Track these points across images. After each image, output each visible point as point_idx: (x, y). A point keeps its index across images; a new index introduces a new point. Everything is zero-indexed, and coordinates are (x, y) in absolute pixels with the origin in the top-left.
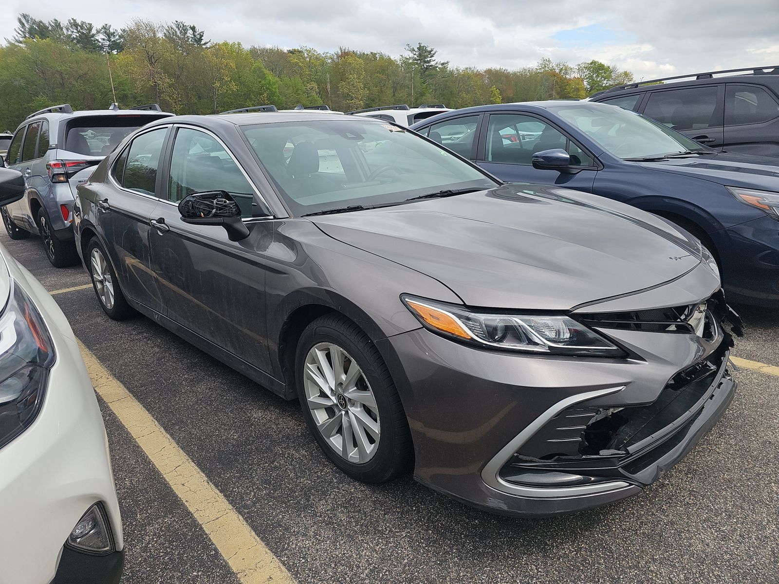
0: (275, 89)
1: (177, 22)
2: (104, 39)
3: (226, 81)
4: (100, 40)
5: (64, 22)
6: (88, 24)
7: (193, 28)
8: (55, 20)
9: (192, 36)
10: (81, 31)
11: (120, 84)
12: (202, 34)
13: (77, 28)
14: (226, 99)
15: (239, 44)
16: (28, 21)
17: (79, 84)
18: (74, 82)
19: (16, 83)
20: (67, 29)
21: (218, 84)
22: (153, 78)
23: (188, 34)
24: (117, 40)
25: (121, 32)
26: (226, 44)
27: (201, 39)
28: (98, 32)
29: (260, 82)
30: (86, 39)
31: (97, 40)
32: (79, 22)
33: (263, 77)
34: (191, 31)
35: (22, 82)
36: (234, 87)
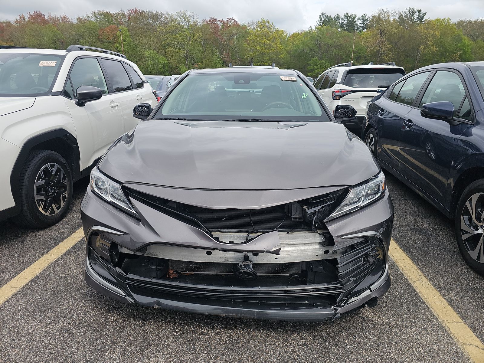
0: (468, 49)
1: (409, 8)
2: (361, 23)
3: (430, 45)
4: (358, 24)
5: (342, 15)
6: (354, 15)
7: (419, 11)
8: (338, 15)
9: (418, 16)
10: (349, 19)
11: (360, 49)
12: (425, 14)
13: (348, 18)
14: (425, 58)
15: (449, 19)
16: (323, 17)
17: (336, 50)
18: (334, 50)
19: (305, 51)
20: (342, 19)
21: (422, 47)
22: (379, 45)
23: (415, 16)
24: (368, 23)
25: (372, 18)
26: (438, 20)
27: (423, 18)
28: (359, 19)
29: (456, 45)
30: (351, 24)
31: (357, 24)
32: (349, 15)
33: (460, 40)
34: (417, 13)
35: (308, 50)
36: (434, 49)
